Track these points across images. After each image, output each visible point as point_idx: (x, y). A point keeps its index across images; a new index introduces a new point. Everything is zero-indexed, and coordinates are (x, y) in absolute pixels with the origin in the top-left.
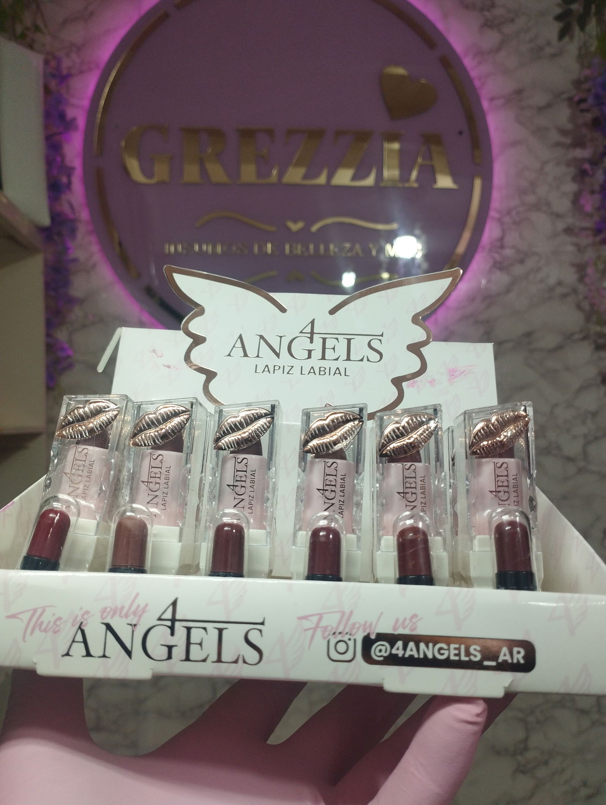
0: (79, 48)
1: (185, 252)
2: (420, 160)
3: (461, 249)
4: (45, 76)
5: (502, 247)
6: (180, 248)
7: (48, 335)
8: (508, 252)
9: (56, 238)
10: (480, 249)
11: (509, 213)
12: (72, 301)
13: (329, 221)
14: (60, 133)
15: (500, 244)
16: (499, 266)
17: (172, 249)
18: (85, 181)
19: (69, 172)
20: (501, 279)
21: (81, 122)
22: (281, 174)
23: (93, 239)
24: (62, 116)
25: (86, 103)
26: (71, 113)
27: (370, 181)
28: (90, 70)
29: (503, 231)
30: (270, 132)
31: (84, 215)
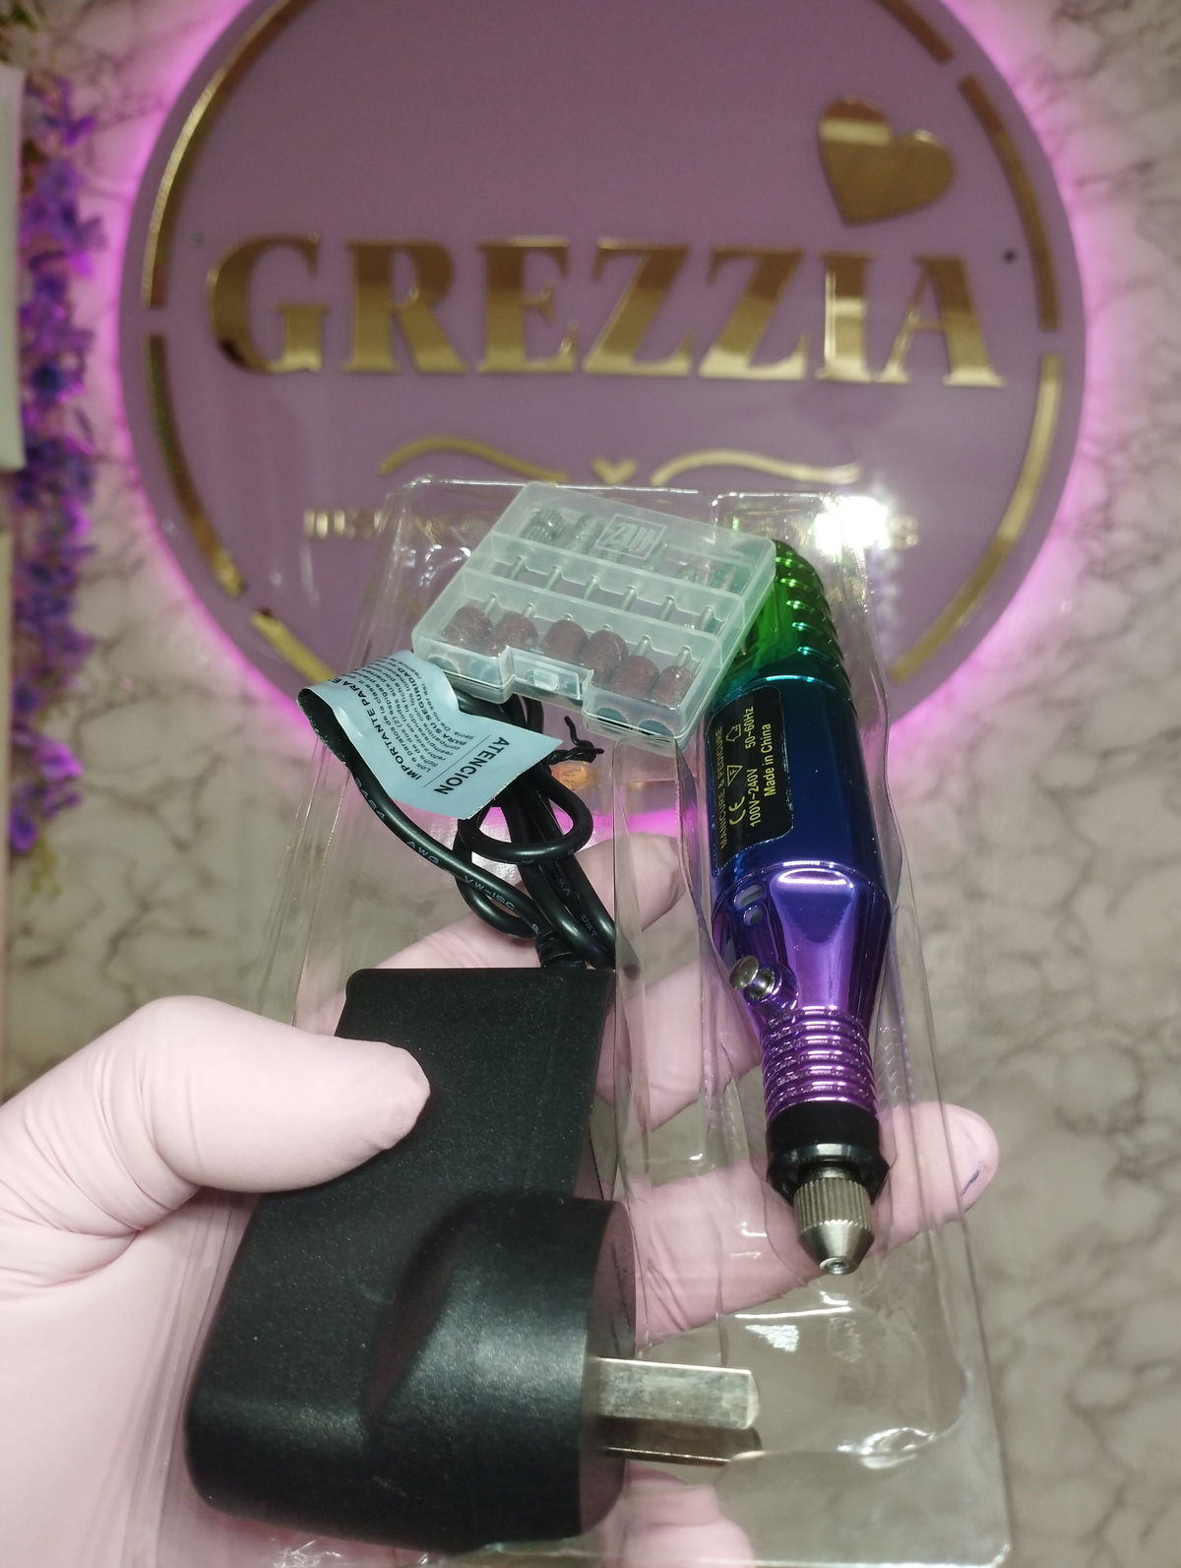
0: (119, 65)
1: (352, 531)
2: (913, 320)
3: (1012, 527)
4: (27, 122)
5: (1108, 525)
6: (341, 522)
7: (18, 726)
8: (1122, 538)
9: (46, 498)
10: (1054, 529)
11: (1123, 444)
12: (76, 646)
13: (696, 460)
14: (61, 254)
15: (1104, 519)
16: (1101, 570)
17: (323, 525)
18: (123, 364)
19: (81, 341)
20: (1106, 602)
21: (115, 229)
22: (581, 350)
23: (138, 500)
24: (69, 214)
25: (129, 187)
26: (86, 209)
27: (791, 368)
28: (143, 112)
29: (1112, 487)
30: (559, 255)
31: (118, 444)
